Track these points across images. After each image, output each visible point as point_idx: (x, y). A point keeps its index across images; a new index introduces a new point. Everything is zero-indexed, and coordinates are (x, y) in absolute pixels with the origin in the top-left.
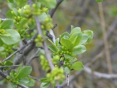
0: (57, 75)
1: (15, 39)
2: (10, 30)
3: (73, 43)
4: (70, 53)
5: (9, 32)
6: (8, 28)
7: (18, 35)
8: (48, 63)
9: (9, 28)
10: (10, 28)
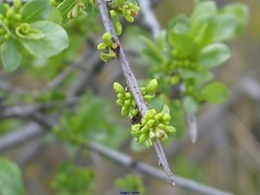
0: (154, 127)
1: (55, 45)
2: (42, 22)
3: (198, 39)
4: (194, 65)
5: (41, 29)
6: (38, 18)
7: (63, 33)
8: (132, 98)
9: (40, 19)
10: (43, 20)
